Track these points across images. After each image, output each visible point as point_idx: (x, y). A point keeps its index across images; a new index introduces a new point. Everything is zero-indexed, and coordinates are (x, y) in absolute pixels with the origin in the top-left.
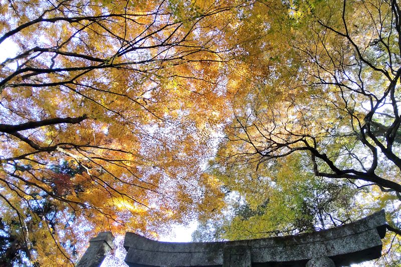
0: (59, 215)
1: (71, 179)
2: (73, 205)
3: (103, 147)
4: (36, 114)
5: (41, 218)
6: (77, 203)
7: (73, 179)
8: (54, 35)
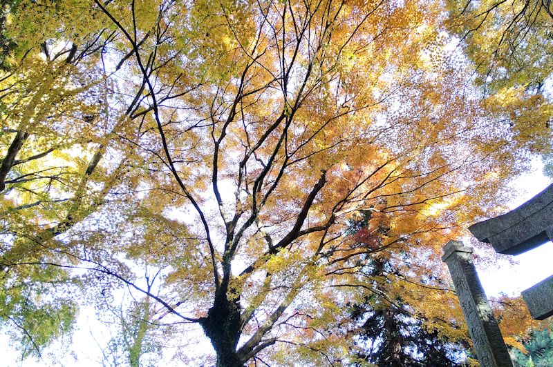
0: (392, 262)
1: (369, 229)
2: (395, 245)
3: (361, 181)
4: (294, 208)
5: (383, 275)
6: (396, 241)
7: (370, 227)
8: (235, 143)
